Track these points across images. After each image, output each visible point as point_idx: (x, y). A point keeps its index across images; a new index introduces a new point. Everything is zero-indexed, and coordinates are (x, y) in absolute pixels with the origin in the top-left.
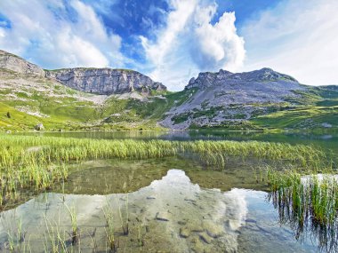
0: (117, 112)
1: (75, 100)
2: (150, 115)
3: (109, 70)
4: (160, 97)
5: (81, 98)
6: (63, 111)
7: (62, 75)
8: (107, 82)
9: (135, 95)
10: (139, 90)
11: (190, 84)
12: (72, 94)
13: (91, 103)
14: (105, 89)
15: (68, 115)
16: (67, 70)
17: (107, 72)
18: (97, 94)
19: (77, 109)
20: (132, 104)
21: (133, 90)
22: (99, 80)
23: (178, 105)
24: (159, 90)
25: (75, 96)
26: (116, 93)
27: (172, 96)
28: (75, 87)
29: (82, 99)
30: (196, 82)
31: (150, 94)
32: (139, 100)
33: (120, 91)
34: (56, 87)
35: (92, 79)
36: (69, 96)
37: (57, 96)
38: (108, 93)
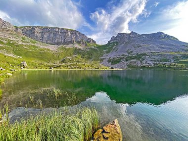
0: (68, 56)
1: (37, 47)
2: (91, 58)
3: (59, 29)
4: (93, 47)
6: (31, 54)
7: (27, 30)
8: (58, 37)
9: (77, 46)
10: (79, 42)
11: (112, 40)
12: (34, 43)
13: (48, 50)
14: (56, 41)
15: (34, 57)
16: (30, 27)
17: (57, 30)
18: (51, 44)
19: (40, 53)
20: (76, 51)
21: (75, 42)
22: (52, 35)
23: (108, 52)
24: (91, 43)
25: (36, 45)
26: (63, 44)
27: (100, 47)
28: (36, 38)
29: (42, 47)
31: (86, 45)
32: (80, 49)
33: (68, 43)
34: (23, 38)
35: (47, 34)
36: (33, 44)
37: (24, 44)
38: (58, 44)
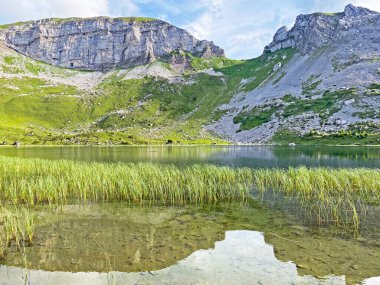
0: (121, 106)
1: (42, 82)
2: (187, 111)
3: (106, 20)
4: (210, 72)
5: (54, 78)
6: (20, 105)
7: (18, 34)
8: (103, 45)
9: (158, 70)
10: (165, 58)
11: (276, 41)
12: (35, 71)
13: (72, 89)
14: (98, 61)
15: (27, 114)
16: (27, 24)
17: (101, 25)
18: (83, 69)
19: (46, 100)
20: (152, 89)
21: (153, 59)
22: (86, 42)
23: (249, 88)
24: (207, 58)
25: (41, 76)
26: (119, 67)
27: (235, 70)
28: (42, 57)
29: (56, 80)
30: (290, 36)
31: (189, 66)
32: (163, 81)
33: (127, 63)
34: (7, 59)
35: (73, 40)
36: (32, 75)
37: (9, 76)
38: (103, 68)
